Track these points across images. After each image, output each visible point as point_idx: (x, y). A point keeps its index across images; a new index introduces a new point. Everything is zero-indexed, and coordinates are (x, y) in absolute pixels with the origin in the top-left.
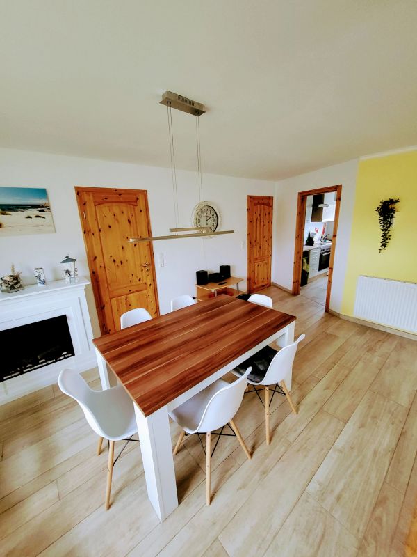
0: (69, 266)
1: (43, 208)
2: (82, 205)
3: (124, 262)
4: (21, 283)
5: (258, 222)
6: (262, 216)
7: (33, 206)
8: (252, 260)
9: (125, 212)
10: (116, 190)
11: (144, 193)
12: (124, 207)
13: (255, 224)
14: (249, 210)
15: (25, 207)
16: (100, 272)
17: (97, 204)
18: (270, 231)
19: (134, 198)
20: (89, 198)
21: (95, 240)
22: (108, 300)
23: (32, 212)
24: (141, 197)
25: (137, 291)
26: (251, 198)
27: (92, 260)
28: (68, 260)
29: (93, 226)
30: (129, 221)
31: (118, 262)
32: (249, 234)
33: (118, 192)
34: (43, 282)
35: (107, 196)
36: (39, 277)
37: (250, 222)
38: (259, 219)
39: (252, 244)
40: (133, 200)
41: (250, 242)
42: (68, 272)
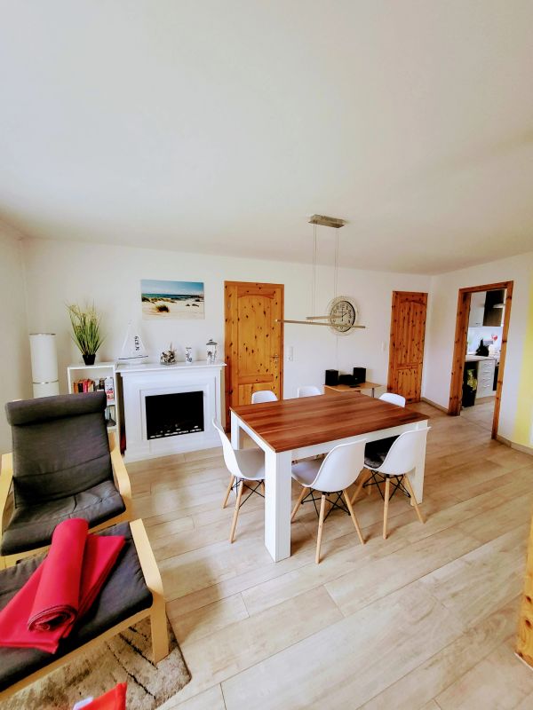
0: (211, 348)
1: (198, 298)
2: (228, 296)
3: (256, 351)
4: (175, 359)
5: (406, 321)
6: (411, 314)
7: (192, 297)
8: (395, 366)
9: (262, 304)
10: (257, 284)
11: (281, 287)
12: (262, 300)
13: (401, 323)
14: (394, 307)
15: (187, 297)
16: (233, 357)
17: (240, 296)
18: (422, 333)
19: (271, 291)
20: (234, 291)
21: (234, 327)
22: (236, 386)
23: (191, 301)
24: (278, 291)
25: (264, 382)
26: (397, 294)
27: (228, 345)
28: (211, 343)
29: (233, 315)
30: (265, 313)
31: (250, 350)
32: (392, 335)
33: (259, 286)
34: (190, 360)
35: (248, 289)
36: (188, 355)
37: (395, 321)
38: (406, 319)
39: (395, 346)
40: (271, 294)
41: (393, 344)
42: (210, 353)
